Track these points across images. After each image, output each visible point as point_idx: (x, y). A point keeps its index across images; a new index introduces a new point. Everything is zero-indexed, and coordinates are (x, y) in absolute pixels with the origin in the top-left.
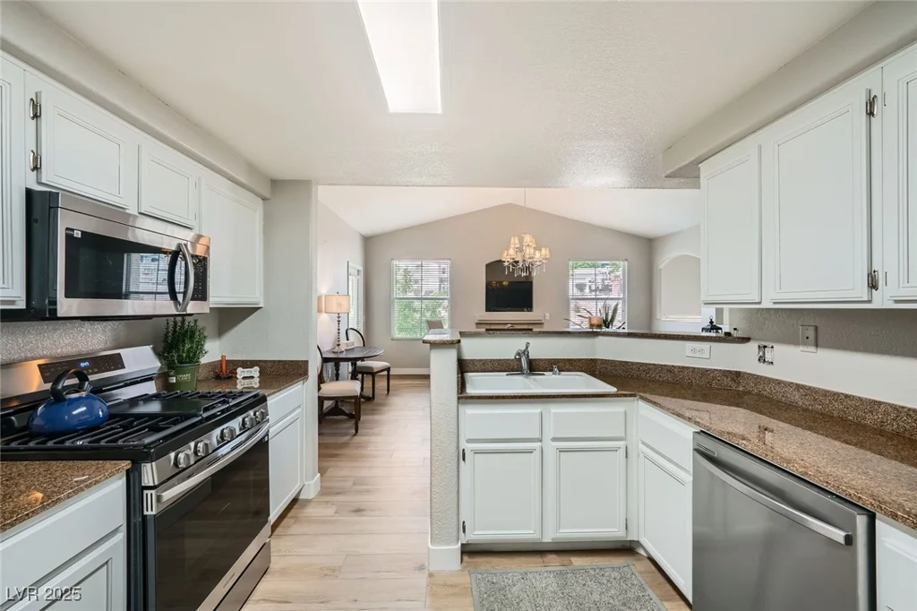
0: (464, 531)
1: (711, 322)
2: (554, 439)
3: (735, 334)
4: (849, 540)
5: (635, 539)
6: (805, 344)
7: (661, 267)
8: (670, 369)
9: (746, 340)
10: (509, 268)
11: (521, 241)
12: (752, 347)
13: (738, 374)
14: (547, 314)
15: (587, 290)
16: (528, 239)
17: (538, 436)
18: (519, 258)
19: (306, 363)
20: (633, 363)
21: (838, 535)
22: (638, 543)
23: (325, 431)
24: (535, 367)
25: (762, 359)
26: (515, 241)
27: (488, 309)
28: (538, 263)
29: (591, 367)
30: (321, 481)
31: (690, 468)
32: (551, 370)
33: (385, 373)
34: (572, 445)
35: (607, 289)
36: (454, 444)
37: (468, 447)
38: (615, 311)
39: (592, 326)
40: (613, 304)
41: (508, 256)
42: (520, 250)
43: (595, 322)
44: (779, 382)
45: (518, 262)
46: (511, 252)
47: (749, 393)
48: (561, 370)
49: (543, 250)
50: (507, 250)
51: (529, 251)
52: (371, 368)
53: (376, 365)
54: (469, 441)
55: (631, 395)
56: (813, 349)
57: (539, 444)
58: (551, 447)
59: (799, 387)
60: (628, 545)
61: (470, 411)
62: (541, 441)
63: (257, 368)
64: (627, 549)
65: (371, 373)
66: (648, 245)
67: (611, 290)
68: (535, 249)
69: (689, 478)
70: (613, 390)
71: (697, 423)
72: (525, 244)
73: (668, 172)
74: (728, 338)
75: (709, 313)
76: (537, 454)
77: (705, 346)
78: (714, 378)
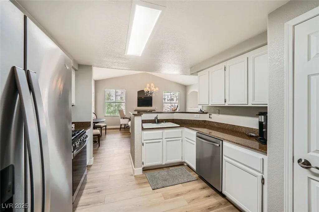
0: (143, 164)
1: (201, 110)
2: (166, 138)
3: (205, 112)
4: (219, 146)
5: (184, 161)
6: (217, 114)
7: (188, 94)
8: (191, 121)
9: (207, 113)
10: (146, 93)
11: (150, 85)
12: (208, 114)
13: (205, 121)
14: (157, 108)
15: (166, 100)
16: (152, 84)
17: (161, 138)
18: (149, 90)
19: (90, 122)
20: (183, 120)
21: (218, 145)
22: (184, 162)
23: (94, 145)
24: (159, 121)
25: (210, 117)
26: (148, 85)
27: (138, 106)
28: (155, 92)
29: (173, 121)
30: (94, 160)
31: (195, 140)
32: (163, 122)
33: (105, 128)
34: (170, 139)
35: (172, 100)
36: (141, 141)
37: (144, 142)
38: (177, 107)
39: (173, 110)
40: (176, 105)
41: (146, 90)
42: (150, 88)
43: (174, 109)
44: (213, 122)
45: (149, 91)
46: (147, 88)
47: (207, 125)
48: (165, 122)
49: (157, 88)
50: (146, 87)
51: (153, 88)
52: (101, 126)
53: (102, 125)
54: (145, 140)
55: (183, 127)
56: (218, 114)
57: (162, 140)
58: (165, 140)
59: (216, 123)
60: (182, 163)
61: (145, 132)
62: (162, 139)
63: (74, 125)
64: (181, 164)
65: (100, 127)
66: (185, 87)
67: (173, 100)
68: (155, 88)
69: (195, 143)
70: (179, 126)
71: (197, 131)
72: (151, 86)
73: (191, 73)
74: (203, 113)
75: (200, 107)
76: (161, 142)
77: (199, 115)
78: (200, 122)
